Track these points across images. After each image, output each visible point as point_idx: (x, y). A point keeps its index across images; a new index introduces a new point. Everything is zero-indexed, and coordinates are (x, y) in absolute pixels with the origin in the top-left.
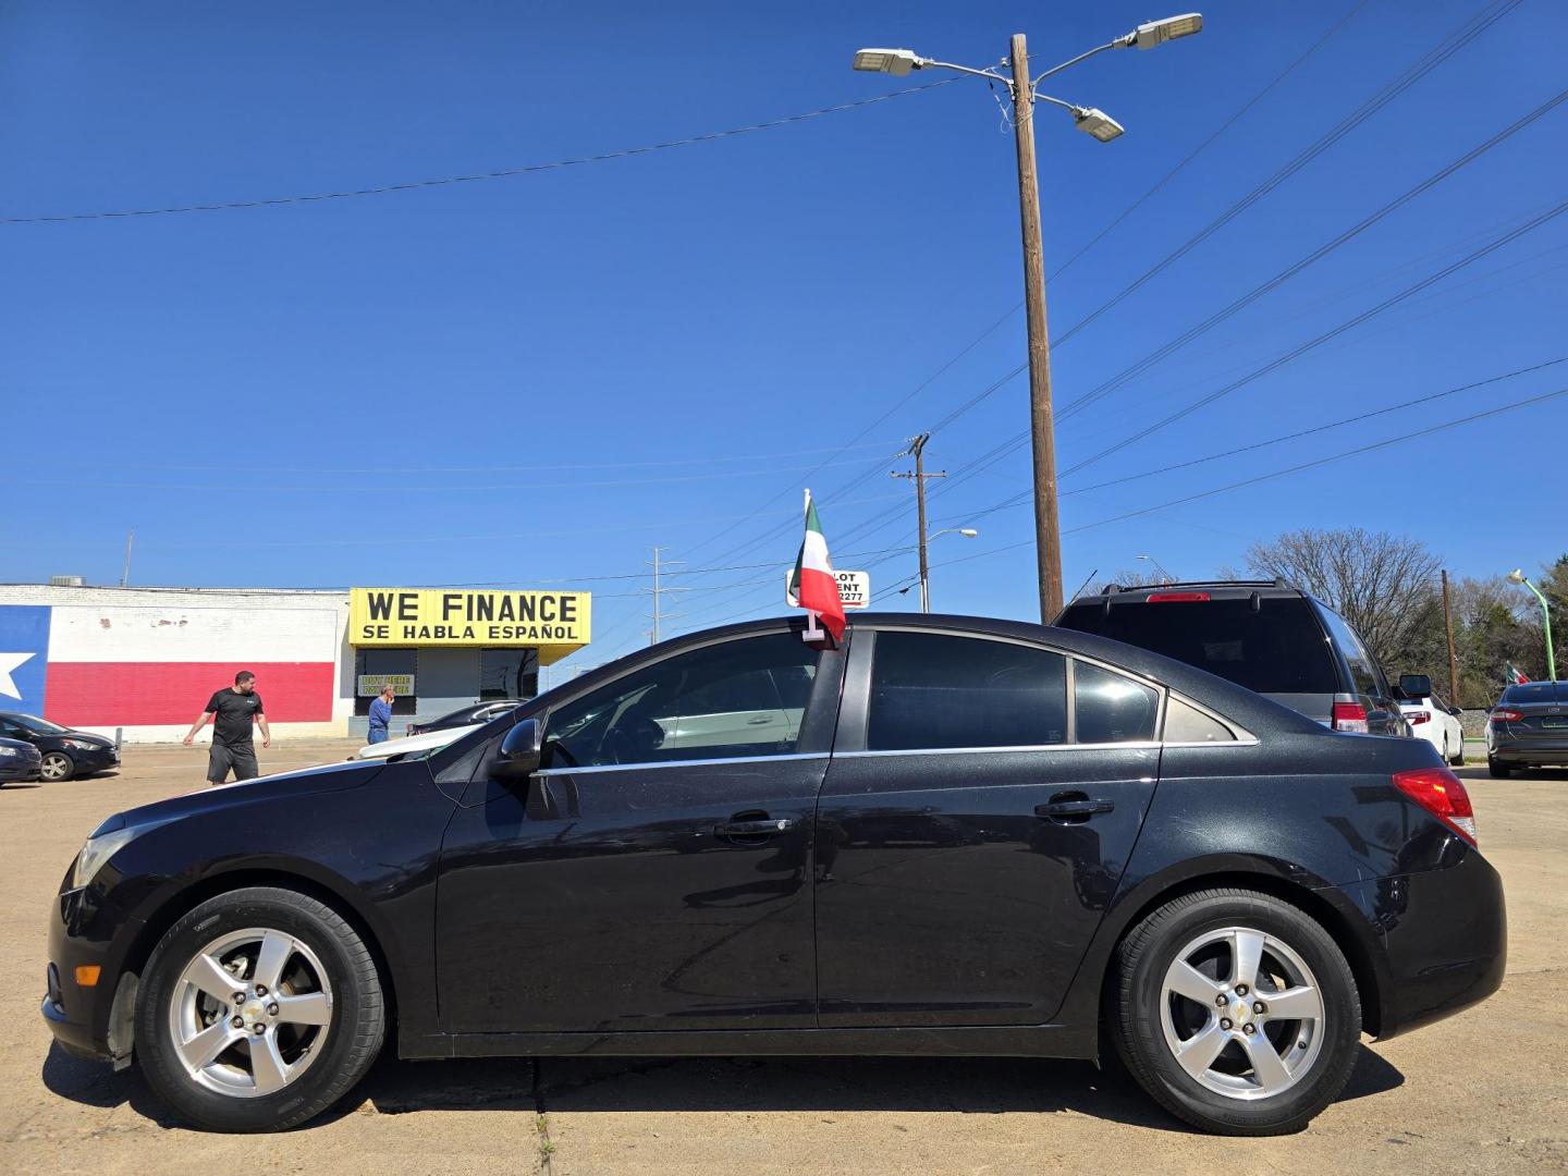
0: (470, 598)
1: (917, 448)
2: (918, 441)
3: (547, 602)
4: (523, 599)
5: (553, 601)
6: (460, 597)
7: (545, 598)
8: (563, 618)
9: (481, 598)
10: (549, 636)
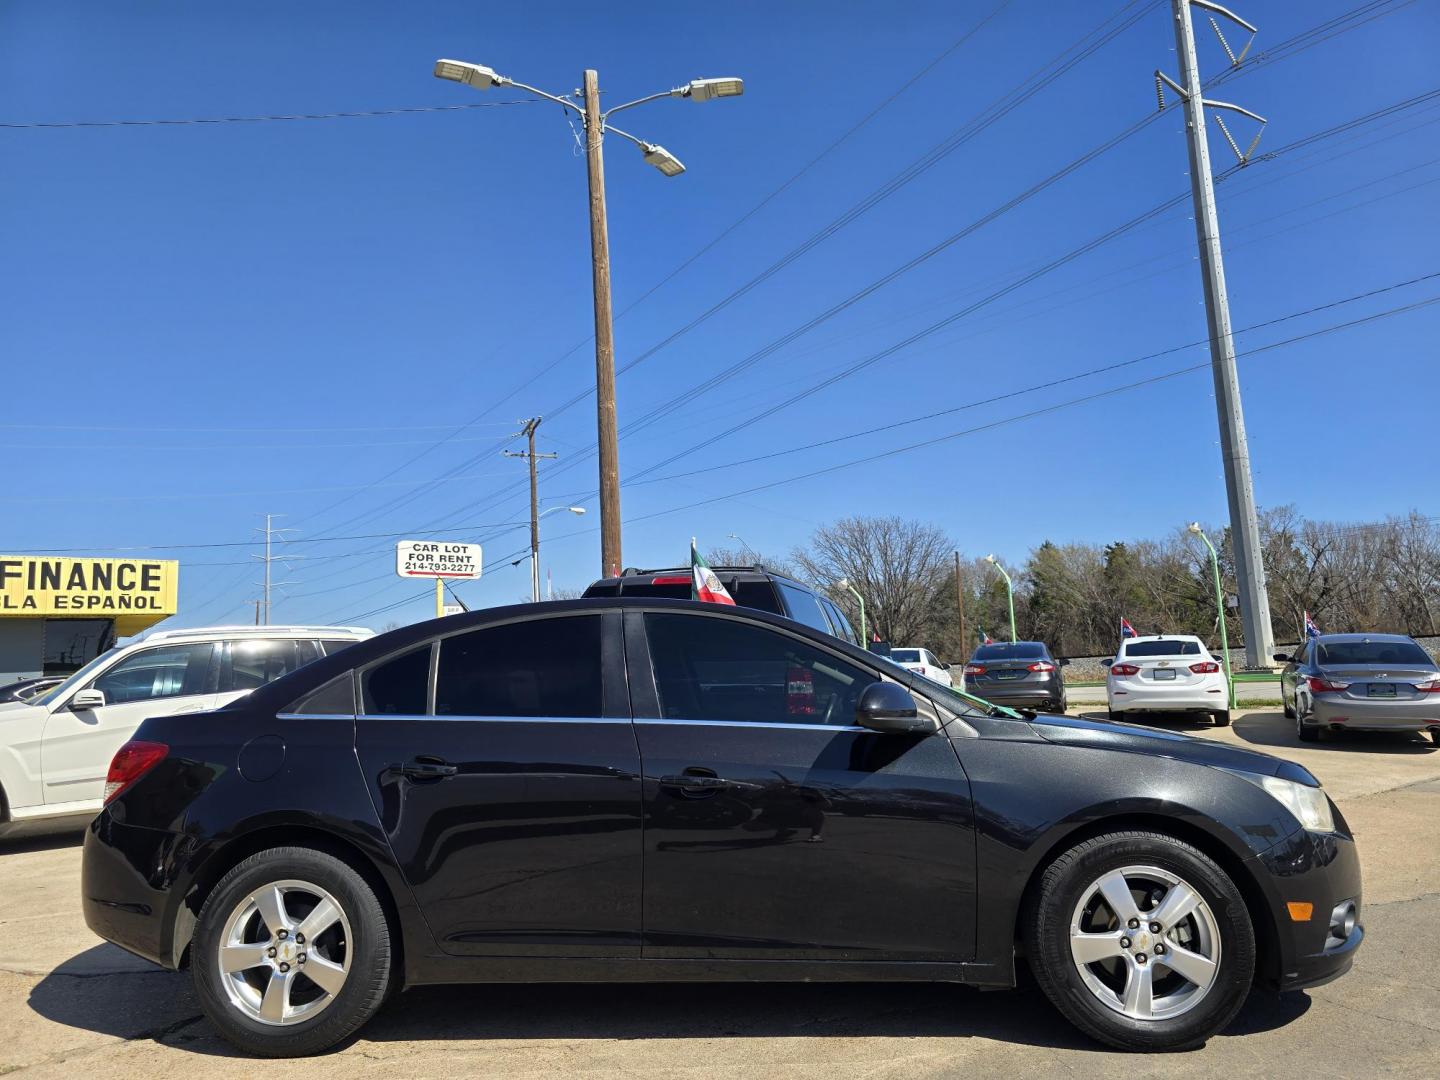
0: (32, 565)
1: (530, 430)
2: (531, 424)
3: (127, 571)
4: (97, 567)
5: (133, 569)
6: (19, 564)
7: (122, 567)
8: (145, 587)
9: (45, 566)
10: (128, 606)
